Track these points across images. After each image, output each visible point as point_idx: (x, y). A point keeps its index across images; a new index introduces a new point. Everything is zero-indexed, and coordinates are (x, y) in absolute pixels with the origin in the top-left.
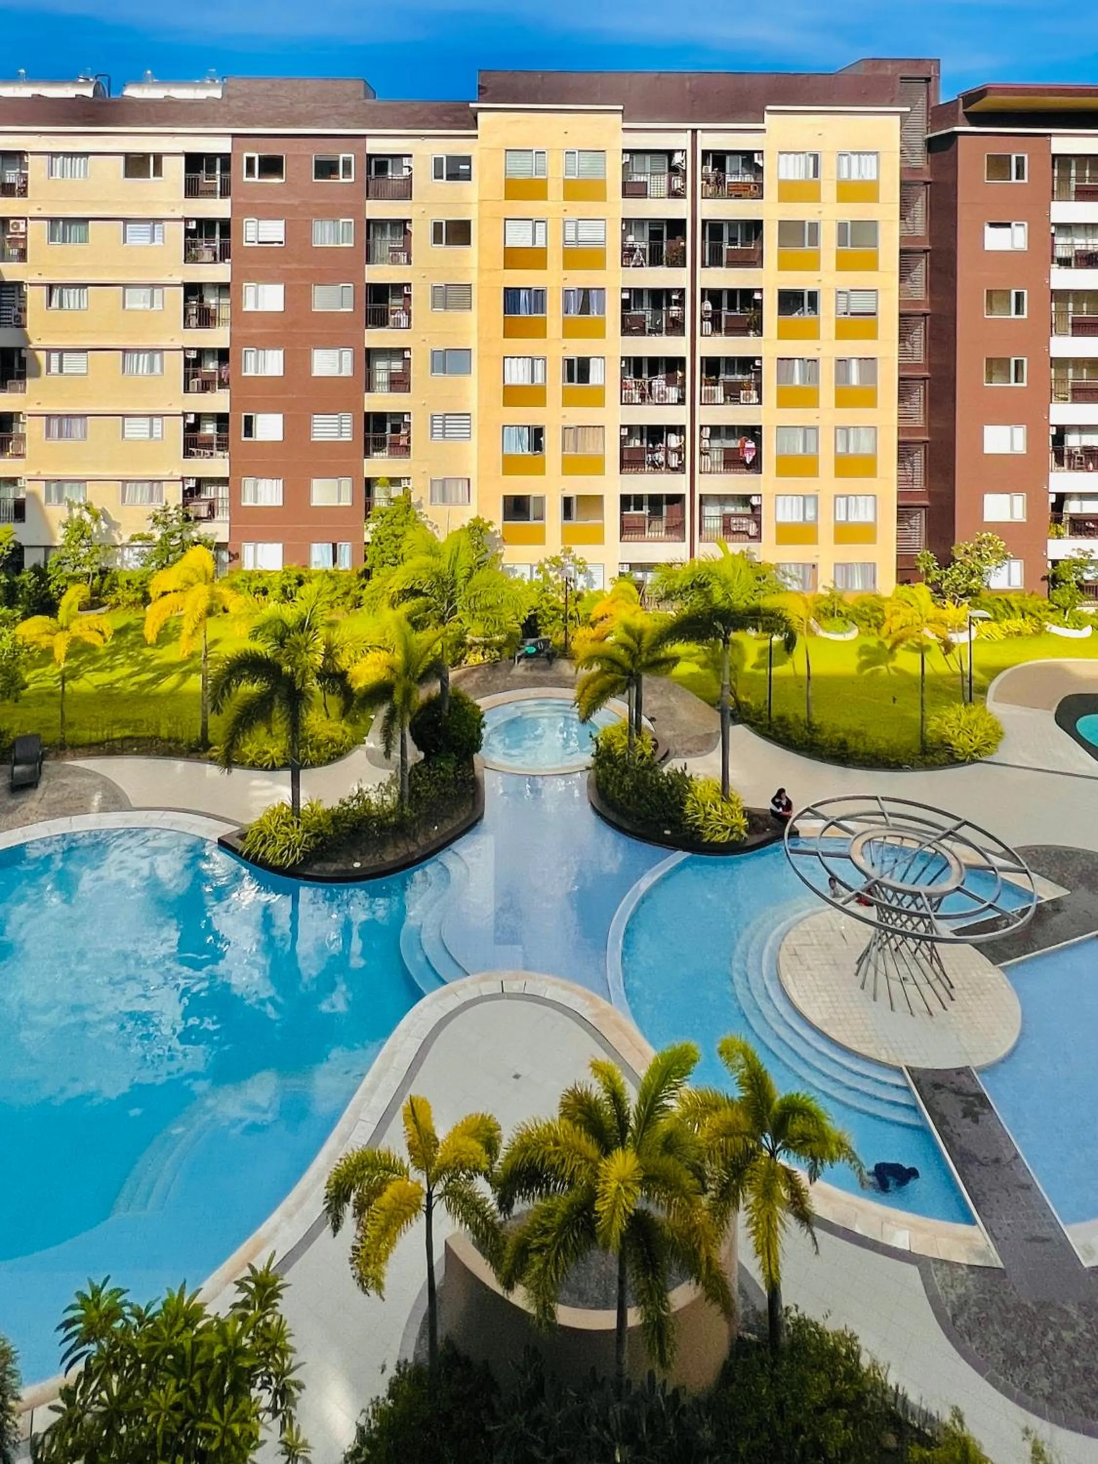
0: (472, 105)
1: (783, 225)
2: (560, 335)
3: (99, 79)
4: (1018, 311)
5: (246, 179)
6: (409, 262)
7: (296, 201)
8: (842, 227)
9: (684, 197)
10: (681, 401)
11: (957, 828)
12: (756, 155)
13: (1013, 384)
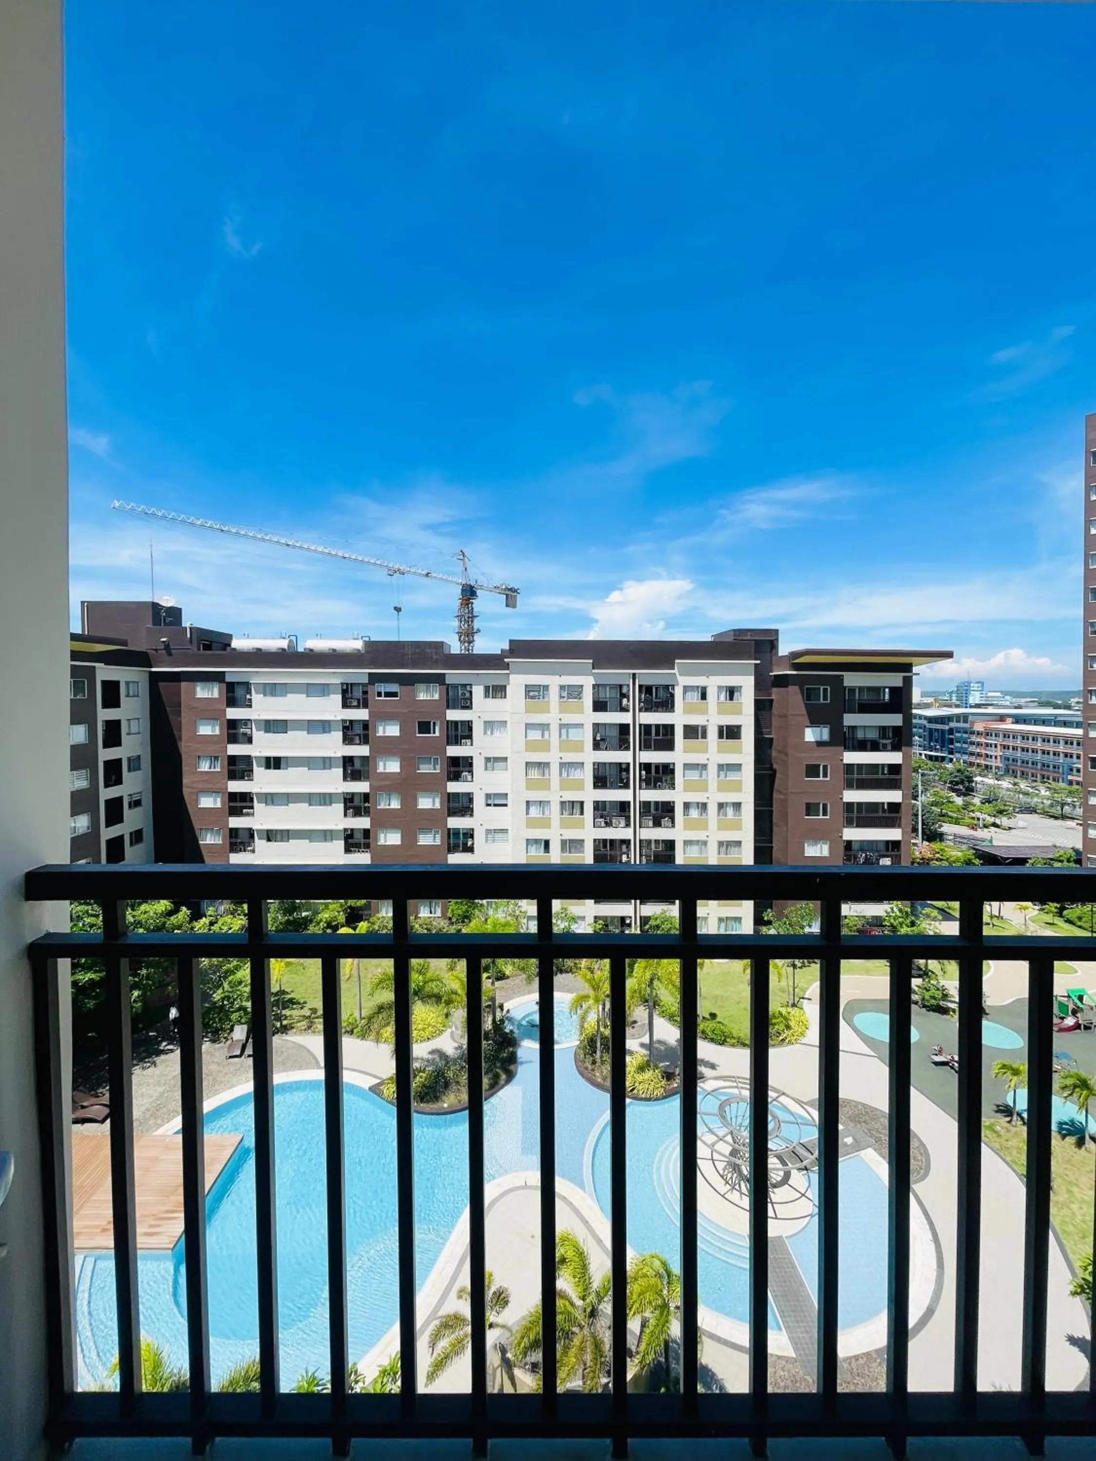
0: (506, 660)
1: (686, 727)
2: (558, 788)
3: (291, 637)
4: (825, 775)
5: (377, 698)
6: (472, 745)
7: (405, 711)
8: (721, 728)
9: (628, 711)
10: (628, 825)
11: (777, 1097)
12: (670, 688)
13: (821, 817)
